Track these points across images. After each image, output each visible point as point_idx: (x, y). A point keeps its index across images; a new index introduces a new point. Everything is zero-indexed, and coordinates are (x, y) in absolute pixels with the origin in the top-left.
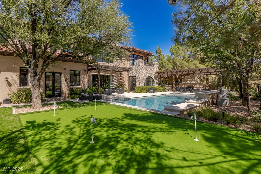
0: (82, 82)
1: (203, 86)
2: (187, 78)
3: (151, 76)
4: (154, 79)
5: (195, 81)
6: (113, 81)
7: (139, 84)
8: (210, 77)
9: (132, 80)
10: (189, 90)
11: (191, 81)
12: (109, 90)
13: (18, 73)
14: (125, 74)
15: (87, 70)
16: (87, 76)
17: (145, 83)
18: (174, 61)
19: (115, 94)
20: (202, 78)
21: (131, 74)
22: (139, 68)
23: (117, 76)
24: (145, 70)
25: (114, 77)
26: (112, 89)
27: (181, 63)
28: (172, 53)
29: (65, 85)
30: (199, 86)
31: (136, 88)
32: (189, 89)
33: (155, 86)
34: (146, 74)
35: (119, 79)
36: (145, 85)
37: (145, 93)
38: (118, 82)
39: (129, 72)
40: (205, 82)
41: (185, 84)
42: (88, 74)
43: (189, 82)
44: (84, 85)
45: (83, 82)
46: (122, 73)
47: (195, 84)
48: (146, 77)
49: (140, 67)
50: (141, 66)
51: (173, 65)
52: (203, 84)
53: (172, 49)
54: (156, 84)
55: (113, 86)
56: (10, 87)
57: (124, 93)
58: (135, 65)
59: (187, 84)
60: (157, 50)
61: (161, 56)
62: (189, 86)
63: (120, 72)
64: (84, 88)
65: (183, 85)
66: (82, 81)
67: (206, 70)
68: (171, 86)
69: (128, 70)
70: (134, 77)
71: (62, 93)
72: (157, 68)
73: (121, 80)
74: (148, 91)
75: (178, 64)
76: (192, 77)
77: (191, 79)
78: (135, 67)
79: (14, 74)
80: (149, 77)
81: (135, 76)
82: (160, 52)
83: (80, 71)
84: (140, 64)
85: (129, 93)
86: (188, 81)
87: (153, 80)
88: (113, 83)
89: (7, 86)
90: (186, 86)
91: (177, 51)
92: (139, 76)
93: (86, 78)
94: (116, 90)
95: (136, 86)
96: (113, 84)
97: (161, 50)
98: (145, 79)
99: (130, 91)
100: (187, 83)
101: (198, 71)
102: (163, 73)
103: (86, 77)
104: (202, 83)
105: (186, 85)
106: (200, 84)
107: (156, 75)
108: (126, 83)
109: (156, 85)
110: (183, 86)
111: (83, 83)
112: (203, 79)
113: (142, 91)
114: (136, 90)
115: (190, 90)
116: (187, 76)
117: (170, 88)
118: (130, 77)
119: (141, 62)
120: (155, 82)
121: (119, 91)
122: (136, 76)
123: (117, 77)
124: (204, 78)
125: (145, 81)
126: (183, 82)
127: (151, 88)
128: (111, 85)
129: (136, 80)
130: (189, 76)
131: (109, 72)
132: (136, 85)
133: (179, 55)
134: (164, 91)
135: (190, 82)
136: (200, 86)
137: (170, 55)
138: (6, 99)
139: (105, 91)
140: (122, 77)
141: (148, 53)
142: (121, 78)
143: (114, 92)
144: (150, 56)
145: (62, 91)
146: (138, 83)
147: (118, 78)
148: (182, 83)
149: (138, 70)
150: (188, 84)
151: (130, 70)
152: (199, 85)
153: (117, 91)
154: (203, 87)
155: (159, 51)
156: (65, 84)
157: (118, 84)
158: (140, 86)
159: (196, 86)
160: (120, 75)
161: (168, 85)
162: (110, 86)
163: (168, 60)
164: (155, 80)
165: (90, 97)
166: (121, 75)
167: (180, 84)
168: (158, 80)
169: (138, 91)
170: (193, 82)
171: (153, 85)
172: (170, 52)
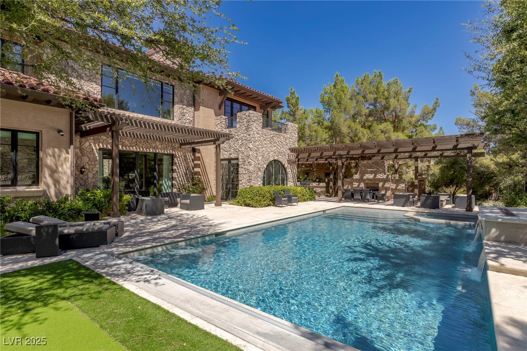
0: (47, 173)
2: (365, 166)
3: (281, 160)
4: (286, 166)
5: (385, 174)
6: (173, 171)
7: (250, 180)
9: (229, 169)
11: (375, 173)
12: (153, 200)
14: (208, 152)
15: (68, 130)
16: (70, 150)
17: (264, 177)
18: (336, 122)
19: (176, 210)
20: (397, 166)
21: (226, 153)
22: (248, 136)
23: (185, 156)
24: (265, 142)
25: (176, 160)
26: (168, 195)
27: (352, 128)
28: (328, 105)
30: (395, 185)
31: (239, 191)
33: (288, 185)
34: (266, 153)
35: (191, 164)
36: (264, 184)
37: (267, 206)
38: (186, 174)
39: (219, 145)
41: (361, 180)
42: (72, 147)
43: (371, 176)
44: (56, 182)
45: (53, 172)
46: (200, 148)
47: (385, 181)
48: (268, 162)
49: (252, 133)
50: (254, 128)
51: (330, 133)
52: (405, 182)
54: (291, 180)
55: (173, 185)
57: (204, 208)
58: (238, 126)
59: (365, 180)
60: (289, 96)
61: (299, 113)
62: (369, 185)
63: (193, 146)
64: (58, 193)
65: (355, 183)
66: (49, 168)
68: (325, 185)
69: (216, 139)
70: (233, 162)
72: (294, 138)
73: (196, 170)
74: (275, 201)
75: (345, 130)
76: (377, 164)
77: (376, 168)
78: (238, 132)
80: (275, 161)
81: (237, 159)
82: (297, 103)
83: (37, 134)
84: (251, 123)
85: (218, 209)
86: (368, 173)
87: (285, 169)
88: (172, 177)
90: (362, 186)
91: (341, 98)
92: (248, 156)
93: (65, 159)
94: (179, 200)
95: (240, 186)
96: (173, 179)
97: (298, 98)
98: (265, 166)
99: (222, 199)
100: (365, 177)
102: (309, 151)
103: (64, 155)
105: (363, 184)
106: (397, 182)
107: (293, 157)
108: (212, 176)
109: (292, 184)
110: (356, 185)
111: (51, 176)
112: (399, 170)
113: (257, 199)
114: (239, 198)
116: (365, 162)
117: (322, 189)
118: (222, 160)
119: (255, 118)
120: (289, 175)
121: (188, 201)
122: (240, 157)
123: (186, 159)
125: (264, 172)
126: (356, 177)
127: (282, 192)
128: (165, 184)
129: (240, 169)
130: (370, 162)
131: (158, 143)
132: (240, 182)
133: (345, 109)
134: (313, 198)
135: (373, 175)
136: (397, 186)
137: (321, 108)
139: (140, 202)
141: (269, 98)
142: (195, 162)
143: (174, 205)
144: (274, 108)
146: (246, 176)
147: (187, 164)
148: (352, 178)
149: (247, 142)
150: (367, 182)
151: (221, 139)
153: (183, 201)
154: (405, 187)
155: (294, 100)
157: (188, 181)
158: (251, 186)
159: (387, 185)
160: (194, 155)
161: (317, 184)
162: (162, 185)
163: (316, 121)
164: (289, 170)
166: (197, 155)
167: (347, 180)
168: (295, 170)
169: (245, 199)
170: (381, 175)
171: (285, 182)
172: (321, 102)
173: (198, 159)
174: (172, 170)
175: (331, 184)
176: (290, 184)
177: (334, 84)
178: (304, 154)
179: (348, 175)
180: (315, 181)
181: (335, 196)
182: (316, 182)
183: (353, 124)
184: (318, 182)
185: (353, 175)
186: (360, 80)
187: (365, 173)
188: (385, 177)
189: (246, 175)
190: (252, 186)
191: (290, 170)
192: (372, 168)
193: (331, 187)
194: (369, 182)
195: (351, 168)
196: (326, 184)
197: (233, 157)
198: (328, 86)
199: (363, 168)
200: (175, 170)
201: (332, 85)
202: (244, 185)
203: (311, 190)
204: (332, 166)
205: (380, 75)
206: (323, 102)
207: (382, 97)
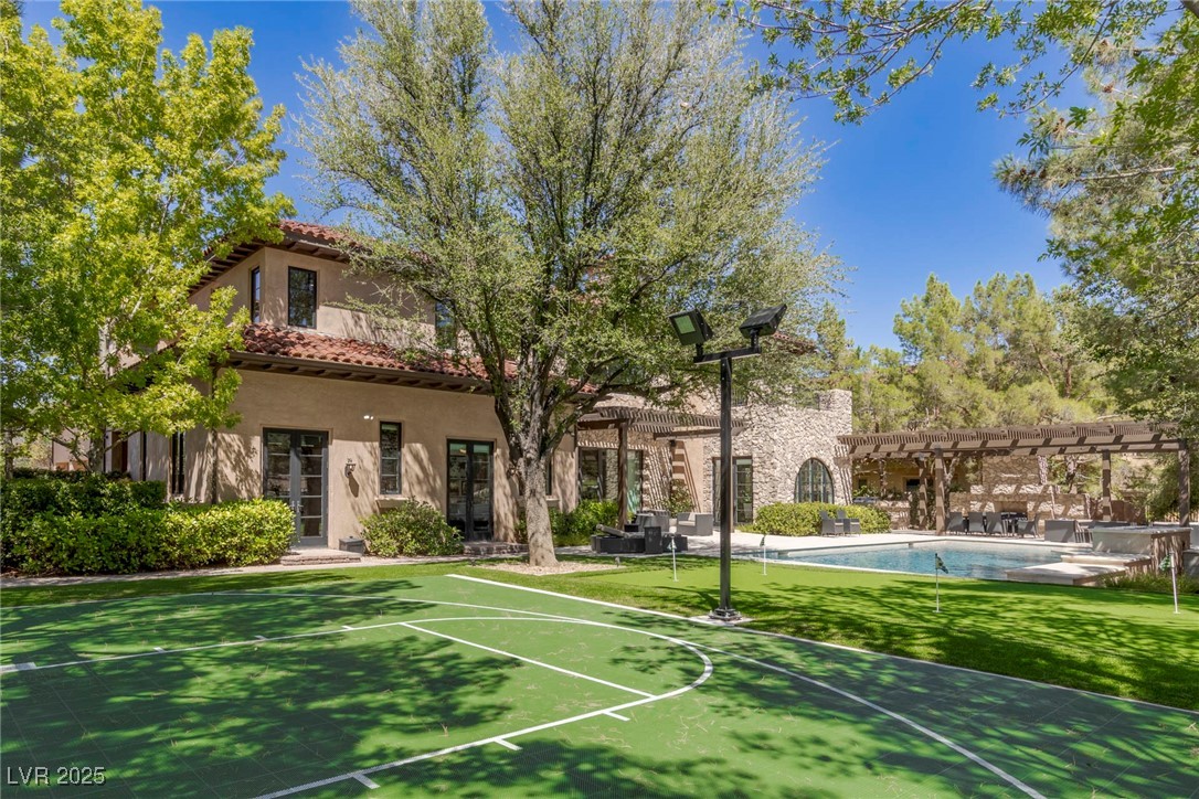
0: (556, 482)
1: (1085, 506)
2: (996, 468)
3: (822, 458)
4: (831, 468)
5: (1040, 484)
6: (642, 478)
7: (773, 494)
8: (1120, 464)
10: (1016, 528)
11: (1019, 483)
13: (376, 444)
14: (693, 448)
16: (574, 455)
17: (796, 489)
18: (929, 380)
20: (1072, 467)
22: (770, 421)
23: (660, 453)
24: (797, 429)
25: (647, 461)
27: (965, 391)
28: (911, 339)
29: (505, 494)
30: (1063, 508)
32: (1016, 521)
33: (838, 503)
34: (799, 448)
35: (669, 467)
36: (796, 500)
37: (808, 536)
38: (661, 482)
40: (1095, 490)
41: (987, 496)
43: (1010, 489)
44: (564, 493)
45: (562, 481)
46: (686, 441)
47: (1041, 498)
48: (801, 462)
51: (917, 401)
52: (1085, 499)
53: (906, 321)
54: (841, 494)
55: (642, 501)
56: (356, 496)
57: (711, 534)
59: (997, 496)
61: (845, 355)
62: (1006, 507)
63: (673, 437)
64: (566, 506)
65: (977, 500)
66: (559, 476)
67: (1111, 431)
68: (907, 505)
70: (746, 462)
71: (495, 526)
72: (845, 417)
73: (675, 476)
74: (819, 526)
75: (949, 394)
76: (1023, 463)
77: (1020, 472)
78: (750, 413)
79: (365, 446)
80: (812, 459)
81: (750, 457)
82: (839, 333)
86: (1003, 482)
87: (830, 474)
88: (641, 489)
89: (348, 494)
90: (991, 507)
91: (940, 331)
92: (770, 454)
93: (571, 465)
95: (755, 502)
96: (642, 491)
98: (798, 470)
100: (996, 491)
101: (1064, 435)
102: (876, 441)
103: (569, 460)
104: (1074, 491)
105: (992, 504)
106: (1067, 500)
107: (844, 451)
108: (700, 488)
109: (843, 501)
110: (976, 506)
111: (560, 484)
112: (1078, 475)
113: (792, 524)
114: (760, 521)
115: (1020, 526)
116: (996, 459)
117: (902, 514)
120: (837, 485)
122: (755, 455)
123: (661, 458)
124: (1086, 469)
125: (796, 479)
126: (977, 490)
127: (832, 514)
128: (632, 500)
129: (755, 475)
130: (1007, 460)
132: (756, 496)
134: (883, 529)
135: (1014, 487)
136: (1067, 509)
137: (896, 347)
138: (351, 540)
140: (683, 460)
142: (675, 464)
145: (495, 518)
146: (767, 487)
147: (663, 466)
148: (969, 491)
149: (768, 430)
150: (1001, 499)
152: (1063, 503)
153: (682, 523)
154: (1085, 510)
155: (834, 327)
156: (505, 487)
157: (664, 494)
158: (777, 503)
159: (1044, 507)
160: (672, 451)
161: (891, 503)
164: (836, 476)
165: (650, 540)
166: (678, 451)
167: (957, 494)
168: (849, 477)
169: (772, 523)
170: (1031, 486)
171: (830, 498)
172: (897, 333)
173: (681, 458)
174: (641, 476)
175: (922, 504)
176: (840, 501)
177: (924, 296)
178: (866, 446)
179: (959, 484)
180: (884, 498)
181: (930, 529)
182: (888, 500)
183: (967, 383)
184: (892, 499)
185: (970, 485)
186: (984, 287)
187: (997, 483)
188: (1039, 490)
189: (768, 485)
190: (779, 503)
191: (838, 476)
192: (1011, 473)
193: (922, 511)
194: (1006, 500)
195: (967, 471)
196: (910, 504)
197: (742, 455)
198: (914, 300)
199: (992, 471)
200: (647, 476)
201: (919, 300)
202: (763, 500)
203: (882, 512)
204: (923, 467)
205: (1028, 283)
206: (899, 332)
207: (1031, 329)
